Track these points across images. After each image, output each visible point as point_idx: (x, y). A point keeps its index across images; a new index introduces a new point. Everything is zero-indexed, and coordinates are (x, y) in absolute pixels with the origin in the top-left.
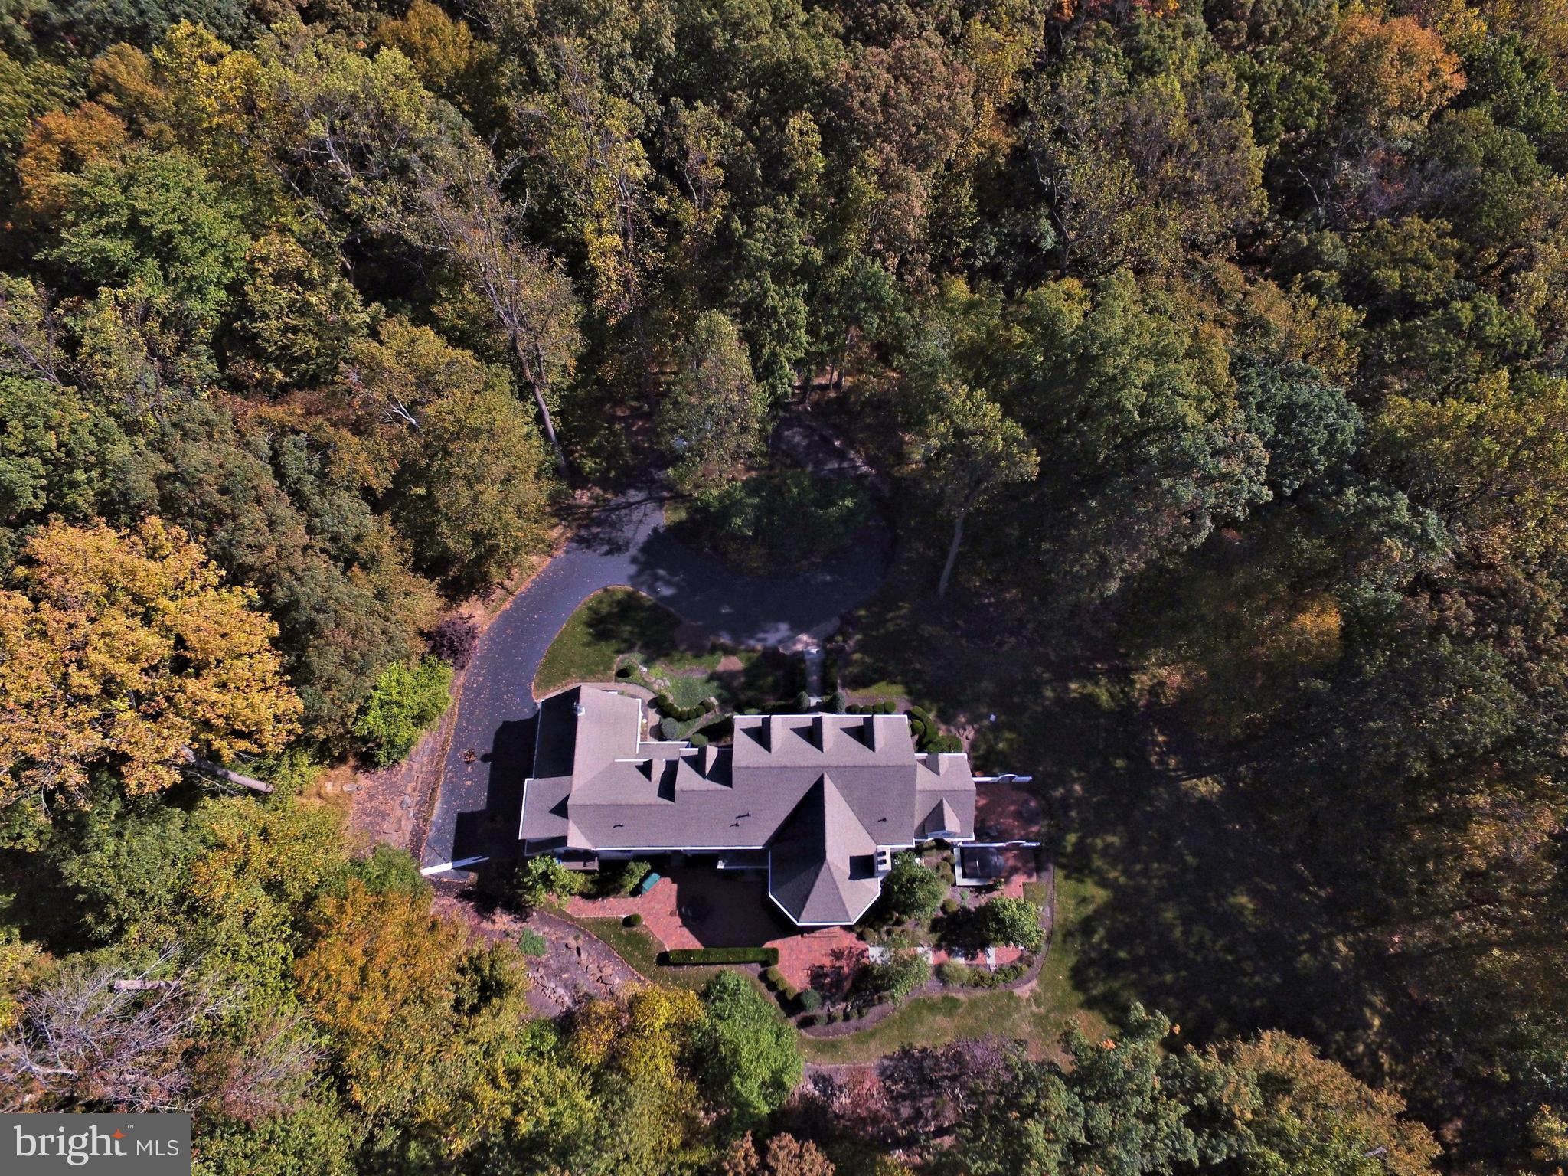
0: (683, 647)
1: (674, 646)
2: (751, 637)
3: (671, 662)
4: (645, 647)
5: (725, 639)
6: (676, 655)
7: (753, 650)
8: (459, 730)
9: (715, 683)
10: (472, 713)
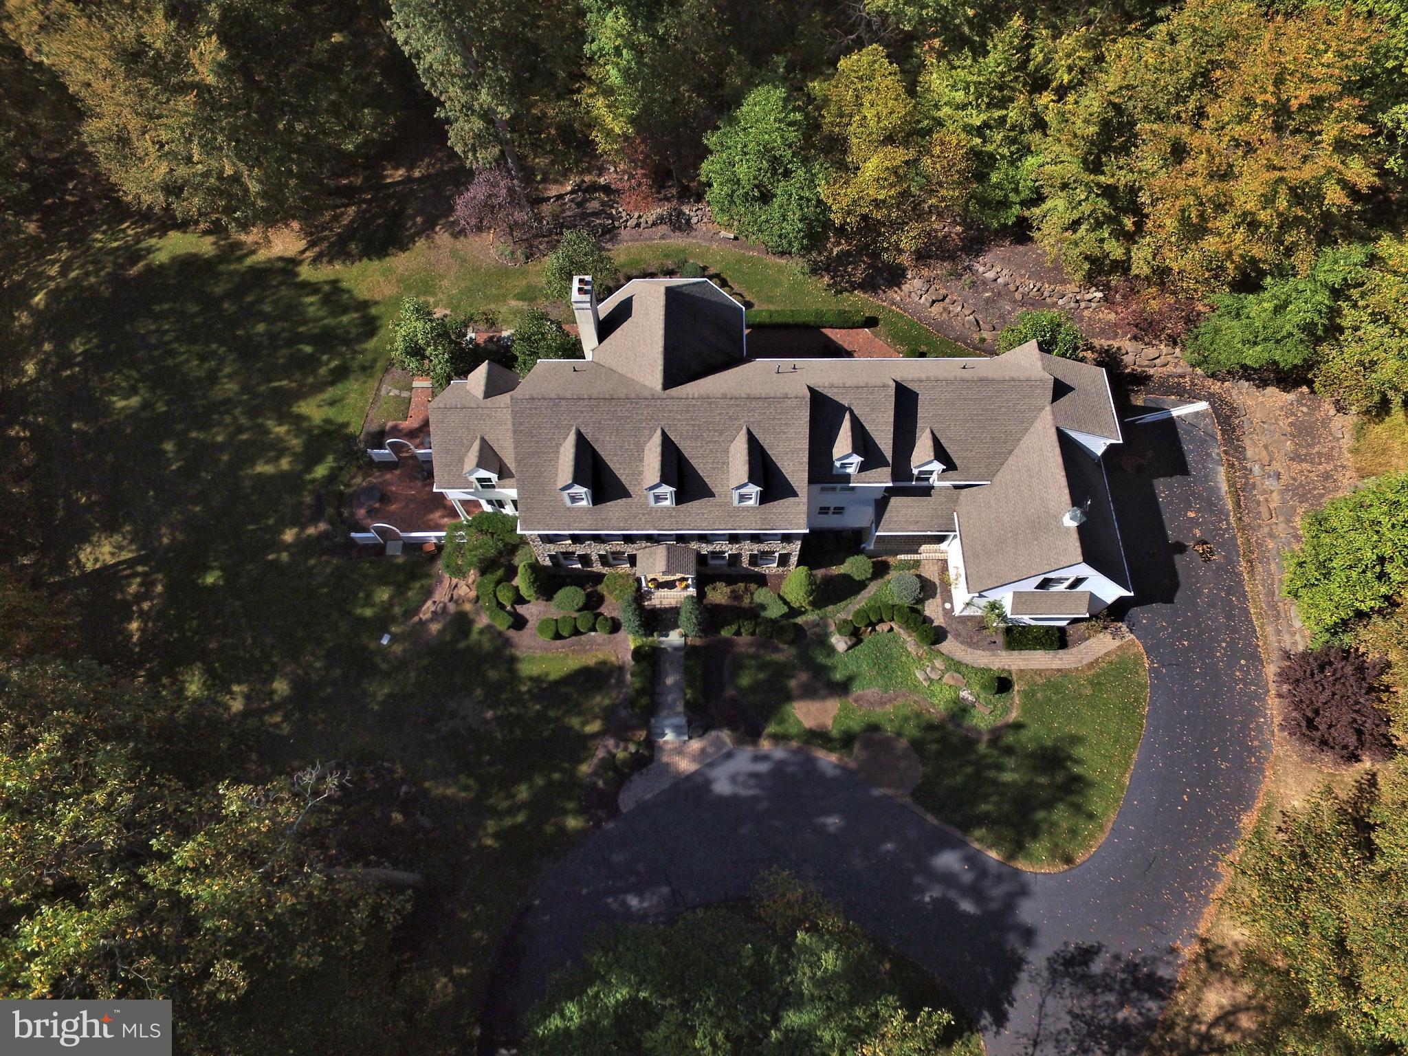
0: (903, 743)
1: (917, 745)
2: (781, 764)
3: (918, 715)
4: (969, 743)
5: (828, 759)
6: (911, 730)
7: (777, 738)
8: (1236, 588)
9: (838, 676)
10: (1229, 617)
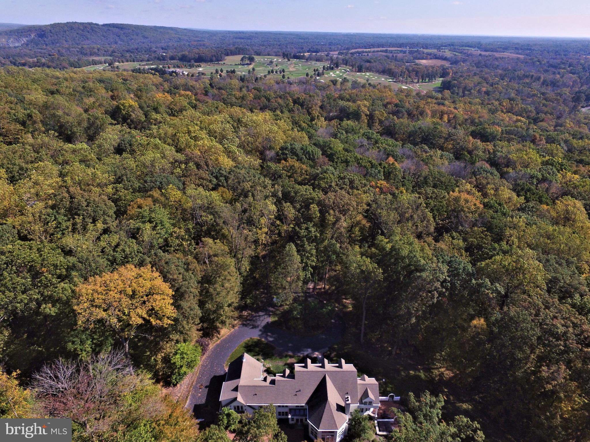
0: (276, 356)
1: (273, 355)
2: (299, 352)
3: (272, 360)
5: (290, 353)
6: (274, 358)
7: (300, 357)
8: (199, 378)
10: (203, 373)
